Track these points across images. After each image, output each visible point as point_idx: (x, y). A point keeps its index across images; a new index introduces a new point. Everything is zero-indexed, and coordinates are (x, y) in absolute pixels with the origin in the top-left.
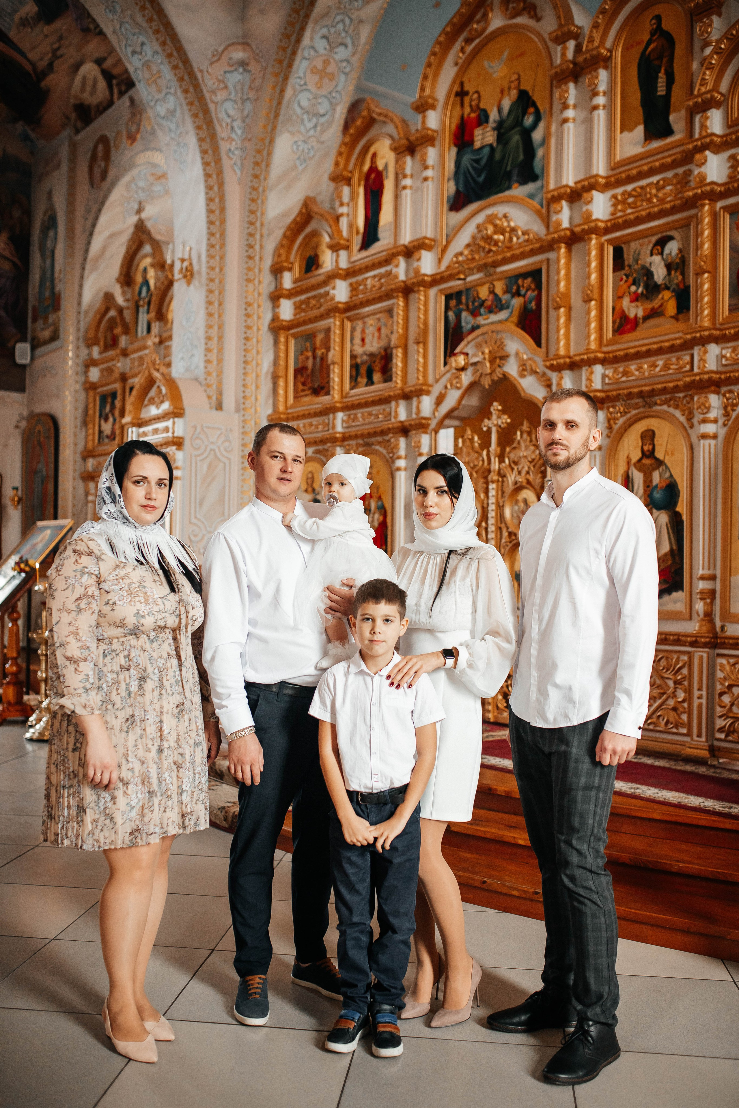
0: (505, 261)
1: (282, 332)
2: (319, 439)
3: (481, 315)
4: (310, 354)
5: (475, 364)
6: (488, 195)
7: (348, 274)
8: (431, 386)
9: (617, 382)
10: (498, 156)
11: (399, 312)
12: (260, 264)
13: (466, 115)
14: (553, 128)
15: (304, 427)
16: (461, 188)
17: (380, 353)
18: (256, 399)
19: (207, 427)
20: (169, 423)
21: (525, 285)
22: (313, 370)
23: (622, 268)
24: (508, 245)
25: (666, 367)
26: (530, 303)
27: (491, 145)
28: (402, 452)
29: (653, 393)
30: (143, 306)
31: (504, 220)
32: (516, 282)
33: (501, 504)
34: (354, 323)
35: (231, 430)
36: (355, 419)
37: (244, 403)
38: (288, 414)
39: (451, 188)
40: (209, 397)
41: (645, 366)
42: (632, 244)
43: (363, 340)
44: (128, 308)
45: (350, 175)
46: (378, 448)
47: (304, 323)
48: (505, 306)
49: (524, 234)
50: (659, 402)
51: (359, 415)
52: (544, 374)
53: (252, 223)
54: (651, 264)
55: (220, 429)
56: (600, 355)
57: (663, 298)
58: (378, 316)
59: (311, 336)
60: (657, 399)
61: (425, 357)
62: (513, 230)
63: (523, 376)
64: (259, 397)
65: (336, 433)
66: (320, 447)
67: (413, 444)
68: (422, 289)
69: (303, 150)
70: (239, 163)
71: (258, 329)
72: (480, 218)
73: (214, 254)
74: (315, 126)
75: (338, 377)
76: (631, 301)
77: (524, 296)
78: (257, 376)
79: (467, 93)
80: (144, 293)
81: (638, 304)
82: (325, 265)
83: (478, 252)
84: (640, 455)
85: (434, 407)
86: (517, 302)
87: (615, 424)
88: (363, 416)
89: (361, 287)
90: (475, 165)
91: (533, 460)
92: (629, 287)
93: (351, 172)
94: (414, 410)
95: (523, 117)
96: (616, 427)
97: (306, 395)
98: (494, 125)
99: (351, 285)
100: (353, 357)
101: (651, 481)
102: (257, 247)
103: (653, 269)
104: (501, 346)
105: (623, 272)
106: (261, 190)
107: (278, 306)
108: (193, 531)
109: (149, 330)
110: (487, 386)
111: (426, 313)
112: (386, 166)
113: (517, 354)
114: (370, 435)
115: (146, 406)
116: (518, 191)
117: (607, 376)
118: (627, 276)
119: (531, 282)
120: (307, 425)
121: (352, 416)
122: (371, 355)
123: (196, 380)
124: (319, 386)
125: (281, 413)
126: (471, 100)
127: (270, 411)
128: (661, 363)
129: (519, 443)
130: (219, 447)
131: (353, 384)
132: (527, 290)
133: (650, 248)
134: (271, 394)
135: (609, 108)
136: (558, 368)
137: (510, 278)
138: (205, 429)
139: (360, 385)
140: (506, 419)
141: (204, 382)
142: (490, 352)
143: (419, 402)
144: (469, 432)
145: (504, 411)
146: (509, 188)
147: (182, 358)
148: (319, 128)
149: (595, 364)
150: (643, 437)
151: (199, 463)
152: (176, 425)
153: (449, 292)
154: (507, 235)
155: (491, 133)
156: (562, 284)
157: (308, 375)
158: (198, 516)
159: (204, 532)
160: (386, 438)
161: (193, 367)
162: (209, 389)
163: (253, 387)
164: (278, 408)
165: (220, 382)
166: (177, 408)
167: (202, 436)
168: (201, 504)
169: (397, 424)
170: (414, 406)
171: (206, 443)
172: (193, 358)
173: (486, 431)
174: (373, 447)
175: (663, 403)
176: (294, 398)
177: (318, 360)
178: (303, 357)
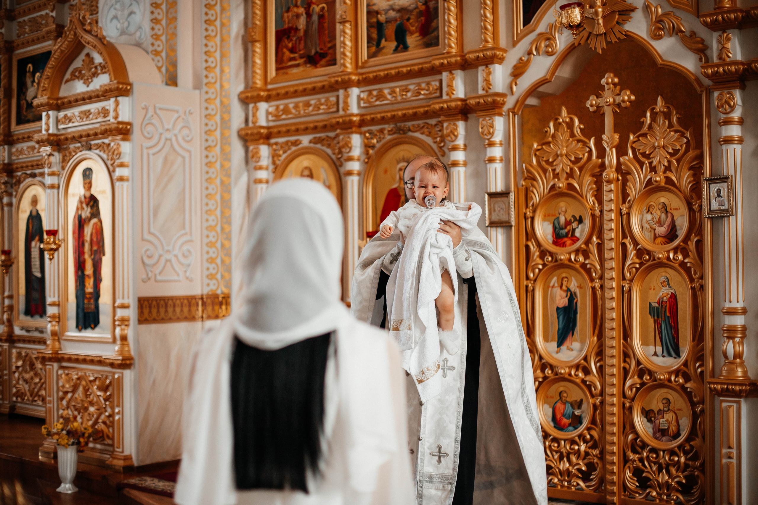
2: (320, 124)
4: (301, 10)
8: (505, 51)
15: (296, 107)
17: (417, 8)
18: (222, 71)
19: (161, 109)
20: (110, 104)
22: (306, 32)
28: (460, 142)
33: (624, 211)
35: (191, 113)
36: (380, 96)
37: (206, 77)
38: (268, 90)
40: (159, 68)
46: (417, 135)
51: (386, 91)
52: (693, 34)
55: (177, 112)
63: (657, 37)
64: (227, 70)
65: (352, 115)
66: (322, 135)
67: (481, 130)
75: (350, 40)
78: (222, 40)
85: (509, 80)
88: (392, 92)
91: (676, 151)
94: (481, 83)
97: (298, 65)
100: (372, 13)
108: (147, 250)
110: (600, 51)
113: (647, 7)
114: (405, 118)
115: (67, 81)
120: (301, 105)
121: (375, 93)
123: (138, 45)
124: (317, 52)
125: (260, 89)
127: (241, 87)
129: (650, 127)
130: (176, 136)
131: (373, 49)
134: (243, 65)
136: (721, 27)
138: (158, 111)
139: (384, 51)
140: (627, 96)
141: (150, 48)
142: (604, 5)
143: (489, 73)
144: (564, 112)
145: (623, 85)
147: (115, 17)
151: (151, 157)
152: (120, 107)
157: (300, 39)
158: (152, 230)
159: (161, 252)
160: (433, 122)
161: (132, 29)
162: (158, 58)
163: (218, 55)
164: (255, 83)
165: (172, 49)
166: (123, 83)
167: (155, 121)
168: (155, 214)
169: (453, 104)
170: (480, 79)
171: (160, 130)
172: (133, 16)
173: (594, 112)
174: (410, 134)
176: (277, 69)
177: (315, 18)
178: (290, 14)
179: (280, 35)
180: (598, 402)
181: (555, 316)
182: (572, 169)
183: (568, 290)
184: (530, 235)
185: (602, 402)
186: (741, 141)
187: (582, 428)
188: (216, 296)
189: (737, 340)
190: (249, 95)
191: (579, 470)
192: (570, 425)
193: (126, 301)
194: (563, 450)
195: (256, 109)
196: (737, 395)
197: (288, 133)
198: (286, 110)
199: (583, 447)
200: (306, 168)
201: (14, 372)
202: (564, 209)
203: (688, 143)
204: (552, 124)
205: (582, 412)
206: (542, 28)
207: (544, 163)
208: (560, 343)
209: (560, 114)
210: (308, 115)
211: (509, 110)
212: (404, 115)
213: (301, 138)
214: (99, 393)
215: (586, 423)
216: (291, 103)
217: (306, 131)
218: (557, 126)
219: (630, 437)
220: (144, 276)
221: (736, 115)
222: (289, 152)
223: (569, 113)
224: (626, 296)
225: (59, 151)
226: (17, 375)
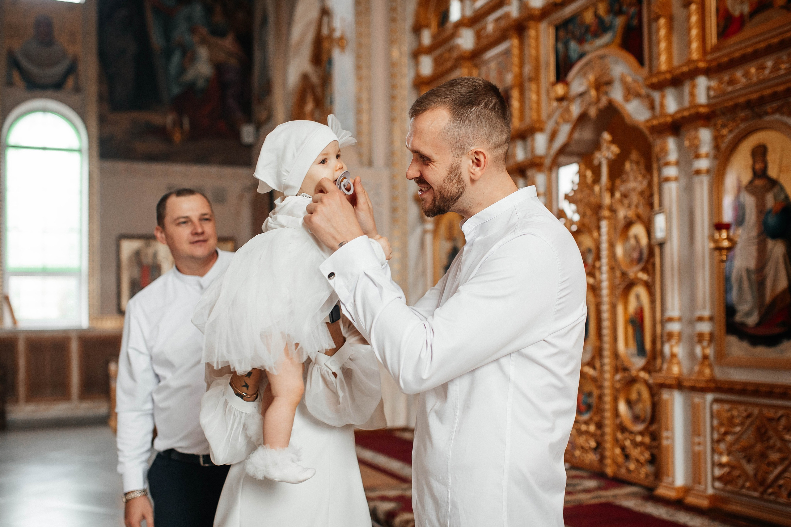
3: (587, 41)
5: (581, 95)
7: (473, 22)
8: (544, 123)
9: (723, 93)
11: (516, 51)
25: (776, 68)
26: (632, 19)
29: (762, 101)
41: (753, 70)
47: (441, 76)
48: (609, 28)
50: (769, 111)
52: (648, 96)
56: (702, 65)
60: (768, 108)
61: (538, 93)
63: (627, 99)
68: (532, 24)
77: (626, 13)
82: (453, 17)
84: (750, 175)
85: (547, 144)
86: (620, 22)
87: (723, 142)
94: (529, 149)
96: (723, 146)
99: (476, 32)
101: (765, 205)
104: (605, 70)
107: (420, 63)
110: (595, 117)
111: (537, 49)
113: (621, 78)
117: (712, 88)
128: (769, 64)
129: (628, 174)
132: (629, 6)
136: (660, 86)
140: (615, 149)
142: (595, 79)
143: (533, 140)
149: (697, 76)
150: (753, 154)
153: (558, 22)
175: (775, 111)
180: (600, 393)
185: (602, 393)
186: (676, 179)
187: (592, 413)
189: (673, 342)
191: (590, 446)
194: (583, 430)
196: (670, 387)
199: (593, 428)
203: (647, 184)
205: (592, 401)
211: (547, 168)
215: (594, 408)
219: (617, 421)
221: (672, 158)
223: (585, 166)
224: (615, 308)
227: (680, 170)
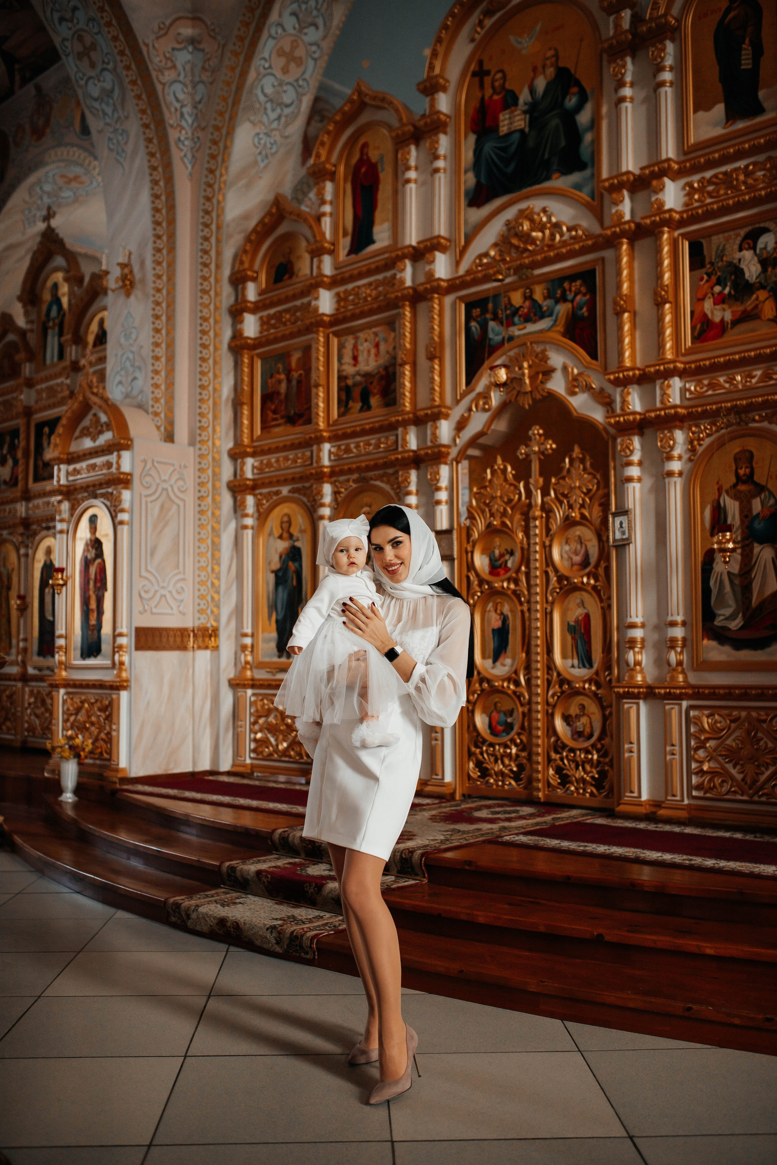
0: (548, 262)
1: (246, 351)
2: (298, 476)
3: (514, 324)
4: (283, 376)
6: (520, 188)
7: (334, 283)
8: (450, 408)
9: (700, 396)
10: (531, 143)
11: (405, 323)
12: (216, 273)
13: (486, 97)
14: (604, 110)
15: (277, 461)
16: (483, 180)
17: (378, 373)
18: (214, 431)
19: (158, 462)
20: (113, 458)
21: (573, 289)
22: (287, 395)
23: (703, 266)
24: (550, 243)
25: (766, 377)
26: (581, 308)
27: (522, 131)
28: (413, 488)
29: (750, 408)
30: (53, 328)
31: (542, 215)
32: (561, 285)
33: (547, 543)
34: (343, 339)
36: (348, 450)
37: (200, 435)
38: (254, 447)
39: (469, 180)
40: (158, 428)
41: (739, 378)
42: (714, 238)
43: (355, 358)
44: (32, 331)
45: (333, 169)
46: (378, 483)
47: (276, 340)
48: (546, 314)
49: (569, 230)
50: (757, 418)
51: (352, 446)
52: (602, 390)
53: (207, 225)
54: (740, 260)
55: (173, 465)
56: (678, 366)
57: (757, 299)
58: (374, 330)
59: (284, 356)
60: (756, 415)
61: (441, 374)
62: (557, 226)
63: (573, 394)
64: (218, 429)
65: (324, 467)
66: (299, 485)
67: (429, 477)
68: (436, 296)
69: (265, 144)
70: (189, 155)
71: (216, 349)
72: (510, 214)
73: (161, 260)
74: (279, 118)
75: (323, 402)
76: (715, 304)
77: (572, 301)
78: (215, 403)
79: (488, 73)
80: (54, 313)
81: (724, 306)
82: (301, 273)
83: (509, 254)
84: (733, 480)
85: (453, 433)
86: (562, 309)
87: (700, 445)
88: (357, 446)
89: (351, 298)
90: (503, 154)
91: (589, 490)
92: (712, 288)
93: (335, 166)
94: (430, 436)
95: (564, 98)
96: (700, 450)
97: (278, 425)
98: (525, 108)
99: (338, 295)
100: (342, 378)
101: (750, 510)
102: (213, 253)
103: (743, 266)
105: (704, 270)
106: (216, 187)
107: (242, 322)
108: (144, 586)
109: (61, 355)
110: (527, 407)
111: (441, 324)
112: (382, 157)
113: (565, 368)
114: (368, 469)
115: (77, 438)
116: (560, 182)
117: (689, 390)
118: (709, 275)
119: (581, 286)
120: (281, 459)
121: (343, 447)
122: (367, 375)
123: (140, 406)
124: (295, 413)
125: (248, 446)
126: (493, 81)
127: (231, 445)
128: (758, 373)
129: (569, 471)
130: (172, 486)
131: (342, 409)
132: (576, 295)
133: (738, 242)
134: (232, 425)
135: (679, 85)
136: (623, 383)
137: (553, 281)
138: (155, 464)
139: (352, 410)
140: (551, 445)
141: (151, 410)
142: (530, 367)
143: (437, 428)
144: (499, 461)
145: (547, 436)
146: (548, 178)
147: (120, 383)
148: (283, 120)
149: (672, 376)
150: (736, 459)
151: (149, 504)
152: (122, 459)
153: (472, 299)
154: (547, 232)
155: (523, 117)
156: (625, 286)
157: (281, 401)
158: (149, 568)
159: (157, 588)
160: (390, 471)
161: (135, 393)
162: (157, 418)
163: (210, 416)
164: (242, 441)
165: (170, 409)
166: (124, 439)
167: (153, 473)
168: (152, 554)
169: (406, 455)
170: (429, 432)
171: (158, 481)
172: (135, 382)
173: (524, 459)
174: (372, 482)
175: (762, 419)
176: (262, 429)
177: (294, 383)
178: (274, 380)
179: (266, 398)
180: (526, 710)
181: (491, 636)
182: (505, 509)
183: (502, 614)
184: (471, 566)
185: (530, 710)
186: (639, 480)
187: (513, 733)
188: (207, 629)
189: (637, 650)
190: (237, 451)
191: (511, 771)
192: (504, 731)
193: (124, 630)
194: (498, 753)
195: (243, 464)
196: (637, 696)
197: (270, 484)
198: (269, 464)
199: (514, 750)
200: (286, 515)
201: (27, 709)
202: (498, 544)
203: (598, 483)
204: (489, 471)
205: (514, 719)
206: (480, 387)
207: (482, 505)
208: (495, 661)
209: (495, 461)
210: (287, 468)
211: (453, 460)
212: (367, 466)
213: (281, 488)
214: (99, 713)
215: (516, 728)
216: (273, 458)
217: (285, 482)
218: (493, 472)
219: (553, 739)
220: (141, 608)
221: (636, 457)
222: (271, 501)
223: (503, 461)
224: (548, 616)
225: (69, 500)
226: (29, 711)
227: (642, 471)
